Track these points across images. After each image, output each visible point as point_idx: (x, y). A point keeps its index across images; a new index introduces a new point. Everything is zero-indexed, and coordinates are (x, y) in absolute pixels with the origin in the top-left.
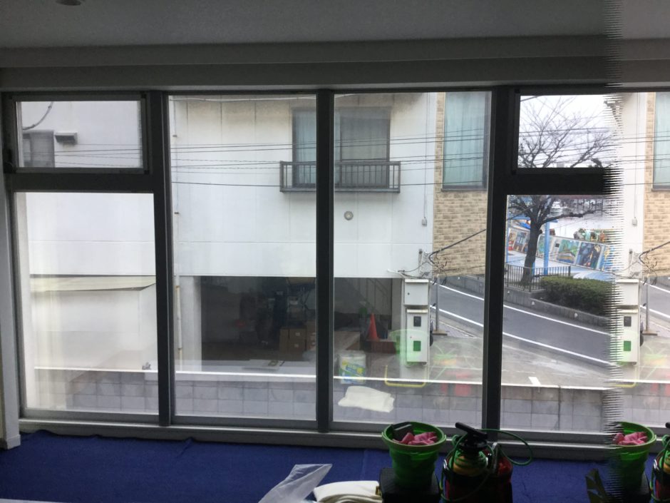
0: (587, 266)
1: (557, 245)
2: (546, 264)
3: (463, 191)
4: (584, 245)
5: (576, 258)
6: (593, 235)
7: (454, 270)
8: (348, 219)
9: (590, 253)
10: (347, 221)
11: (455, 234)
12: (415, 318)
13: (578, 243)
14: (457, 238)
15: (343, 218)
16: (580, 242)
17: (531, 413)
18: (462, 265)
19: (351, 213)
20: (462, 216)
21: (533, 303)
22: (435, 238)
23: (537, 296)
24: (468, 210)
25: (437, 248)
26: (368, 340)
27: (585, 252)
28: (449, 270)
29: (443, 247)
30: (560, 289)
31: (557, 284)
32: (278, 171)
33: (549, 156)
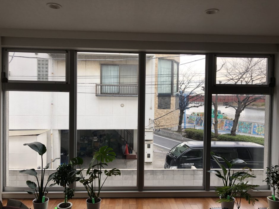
0: (199, 125)
1: (188, 118)
2: (185, 125)
3: (165, 97)
4: (197, 118)
5: (195, 122)
6: (198, 115)
7: (162, 126)
8: (122, 107)
9: (199, 120)
10: (121, 107)
11: (162, 113)
12: (148, 144)
13: (195, 117)
14: (162, 114)
15: (120, 106)
16: (196, 117)
17: (194, 180)
18: (165, 124)
19: (123, 104)
20: (164, 106)
21: (183, 139)
22: (155, 114)
23: (184, 136)
24: (166, 103)
25: (155, 118)
26: (125, 154)
27: (198, 120)
28: (160, 126)
29: (158, 117)
30: (192, 134)
31: (191, 131)
32: (95, 87)
33: (186, 86)
